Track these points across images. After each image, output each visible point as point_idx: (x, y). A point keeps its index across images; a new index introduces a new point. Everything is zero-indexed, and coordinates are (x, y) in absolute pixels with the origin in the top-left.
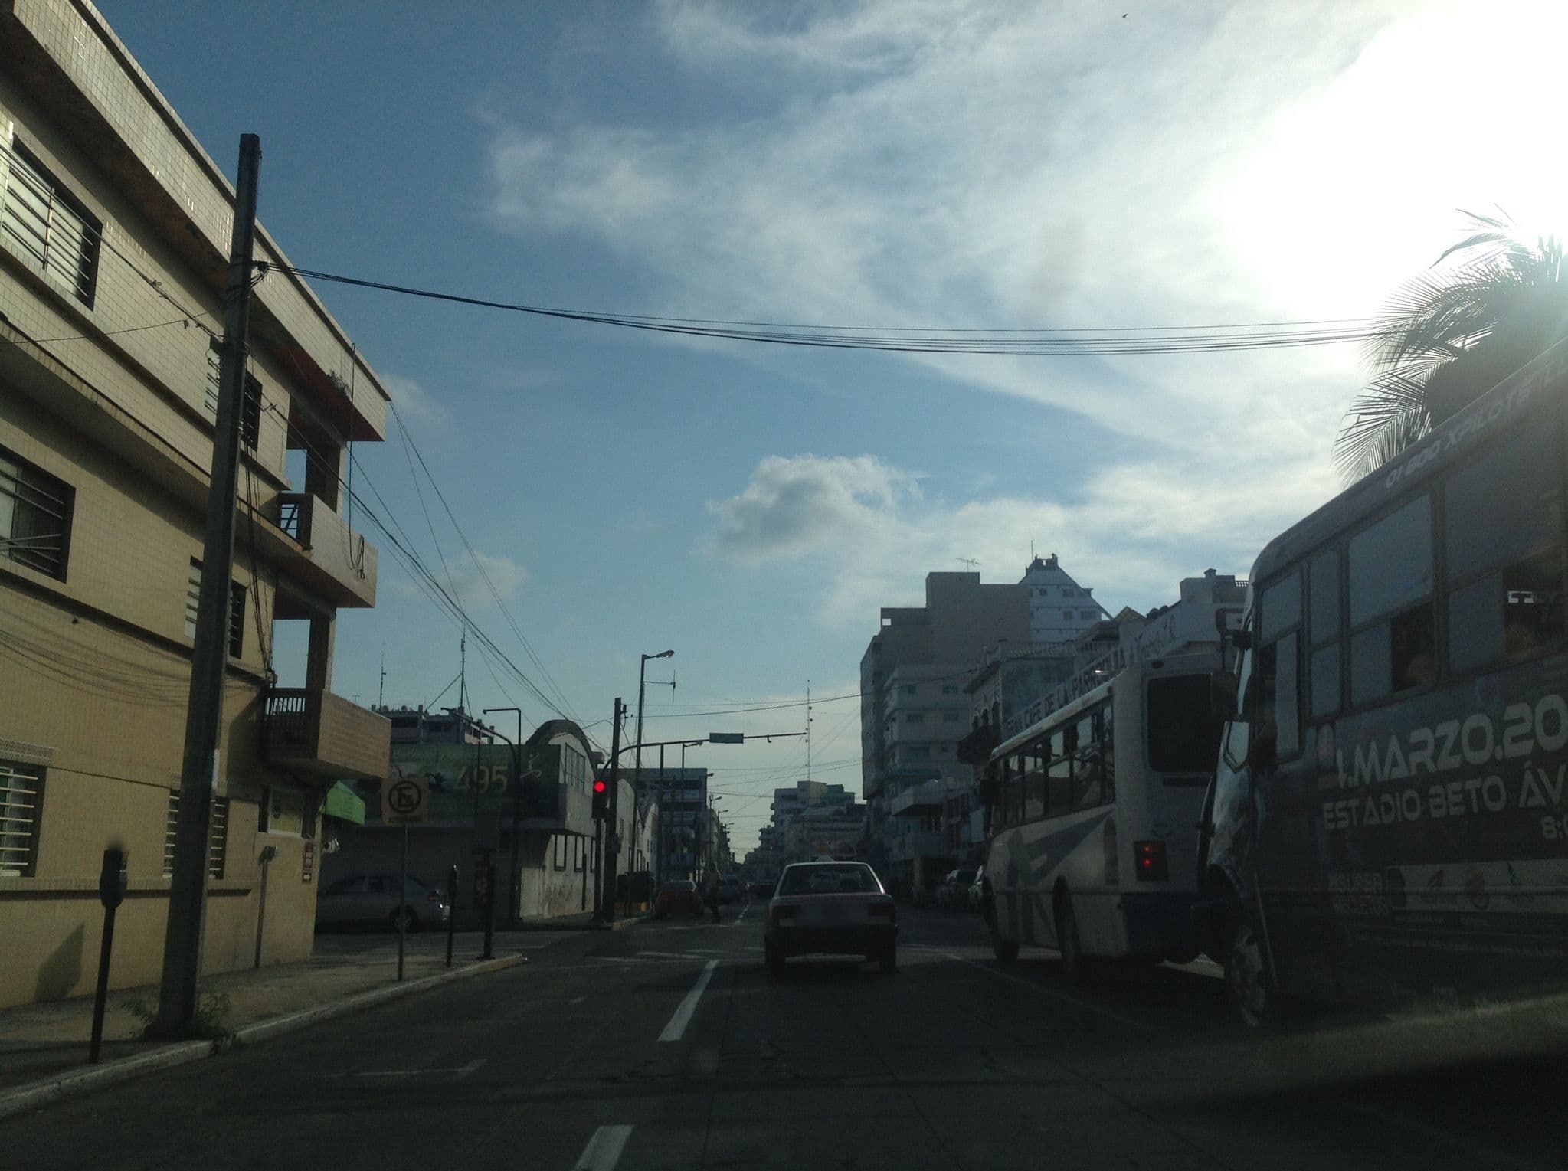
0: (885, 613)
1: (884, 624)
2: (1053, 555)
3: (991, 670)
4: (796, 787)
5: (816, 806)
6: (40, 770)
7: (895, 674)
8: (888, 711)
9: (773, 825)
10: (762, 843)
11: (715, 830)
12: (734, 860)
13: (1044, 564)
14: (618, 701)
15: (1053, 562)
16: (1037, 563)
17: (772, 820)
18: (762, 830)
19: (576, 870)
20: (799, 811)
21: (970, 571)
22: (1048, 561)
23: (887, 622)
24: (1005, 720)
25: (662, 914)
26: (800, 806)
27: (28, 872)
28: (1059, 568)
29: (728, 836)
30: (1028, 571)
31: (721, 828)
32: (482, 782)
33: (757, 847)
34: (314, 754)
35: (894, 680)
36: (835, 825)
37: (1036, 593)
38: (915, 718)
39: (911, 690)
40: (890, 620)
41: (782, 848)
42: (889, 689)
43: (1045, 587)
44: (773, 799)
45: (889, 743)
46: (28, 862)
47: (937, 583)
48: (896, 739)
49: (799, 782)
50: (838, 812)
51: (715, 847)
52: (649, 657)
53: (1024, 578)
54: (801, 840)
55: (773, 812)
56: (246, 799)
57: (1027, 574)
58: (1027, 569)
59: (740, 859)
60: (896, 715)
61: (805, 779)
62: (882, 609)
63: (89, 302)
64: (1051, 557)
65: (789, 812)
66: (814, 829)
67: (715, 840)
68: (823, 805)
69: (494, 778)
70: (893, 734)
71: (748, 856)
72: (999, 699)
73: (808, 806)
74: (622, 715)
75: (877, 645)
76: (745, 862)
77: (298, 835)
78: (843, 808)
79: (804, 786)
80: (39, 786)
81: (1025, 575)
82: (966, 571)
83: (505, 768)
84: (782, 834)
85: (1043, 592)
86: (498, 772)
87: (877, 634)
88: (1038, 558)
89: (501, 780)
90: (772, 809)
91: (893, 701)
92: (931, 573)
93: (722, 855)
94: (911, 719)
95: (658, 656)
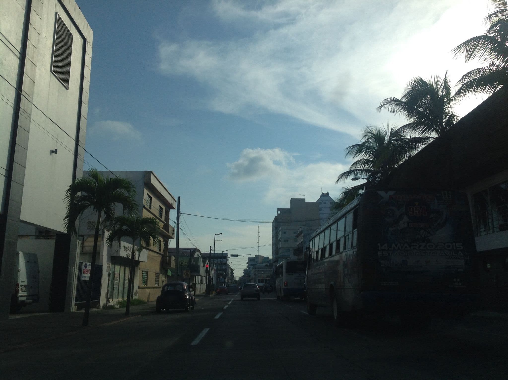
0: (279, 210)
1: (278, 213)
2: (328, 192)
3: (301, 232)
4: (254, 257)
5: (260, 263)
6: (147, 272)
7: (280, 228)
8: (279, 239)
9: (247, 268)
10: (244, 274)
11: (230, 271)
12: (235, 279)
13: (325, 195)
14: (211, 247)
15: (327, 194)
16: (323, 194)
17: (247, 267)
18: (244, 270)
19: (199, 283)
20: (255, 265)
21: (303, 198)
22: (326, 194)
23: (279, 212)
24: (304, 246)
25: (218, 294)
26: (255, 263)
27: (146, 285)
28: (329, 196)
29: (233, 272)
30: (321, 196)
31: (231, 269)
32: (182, 265)
33: (242, 275)
34: (170, 266)
35: (280, 230)
36: (265, 270)
37: (323, 203)
38: (286, 241)
39: (285, 233)
40: (280, 212)
41: (250, 276)
42: (279, 232)
43: (325, 202)
44: (247, 261)
45: (279, 247)
46: (147, 284)
47: (293, 201)
48: (281, 246)
49: (255, 256)
50: (266, 265)
51: (230, 275)
52: (216, 235)
53: (319, 199)
54: (255, 274)
55: (247, 265)
56: (161, 274)
57: (320, 197)
58: (320, 196)
59: (237, 279)
60: (281, 240)
61: (257, 255)
62: (278, 209)
63: (150, 208)
64: (327, 193)
65: (252, 265)
66: (259, 271)
67: (230, 274)
68: (262, 263)
69: (185, 264)
70: (280, 245)
71: (240, 278)
72: (302, 240)
73: (258, 263)
74: (212, 250)
75: (276, 219)
76: (239, 280)
77: (164, 278)
78: (269, 264)
79: (257, 257)
80: (147, 274)
81: (320, 198)
82: (302, 198)
83: (187, 262)
84: (250, 272)
85: (325, 203)
86: (186, 263)
87: (276, 216)
88: (323, 193)
89: (186, 264)
90: (247, 264)
91: (280, 235)
92: (291, 199)
93: (232, 278)
94: (285, 241)
95: (218, 234)
